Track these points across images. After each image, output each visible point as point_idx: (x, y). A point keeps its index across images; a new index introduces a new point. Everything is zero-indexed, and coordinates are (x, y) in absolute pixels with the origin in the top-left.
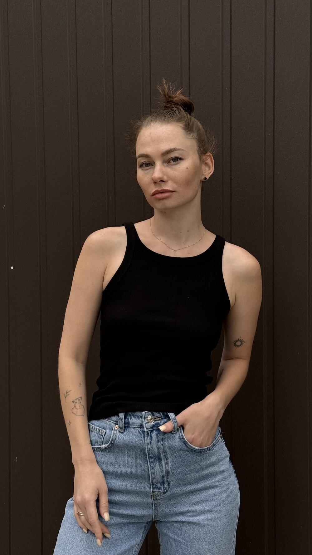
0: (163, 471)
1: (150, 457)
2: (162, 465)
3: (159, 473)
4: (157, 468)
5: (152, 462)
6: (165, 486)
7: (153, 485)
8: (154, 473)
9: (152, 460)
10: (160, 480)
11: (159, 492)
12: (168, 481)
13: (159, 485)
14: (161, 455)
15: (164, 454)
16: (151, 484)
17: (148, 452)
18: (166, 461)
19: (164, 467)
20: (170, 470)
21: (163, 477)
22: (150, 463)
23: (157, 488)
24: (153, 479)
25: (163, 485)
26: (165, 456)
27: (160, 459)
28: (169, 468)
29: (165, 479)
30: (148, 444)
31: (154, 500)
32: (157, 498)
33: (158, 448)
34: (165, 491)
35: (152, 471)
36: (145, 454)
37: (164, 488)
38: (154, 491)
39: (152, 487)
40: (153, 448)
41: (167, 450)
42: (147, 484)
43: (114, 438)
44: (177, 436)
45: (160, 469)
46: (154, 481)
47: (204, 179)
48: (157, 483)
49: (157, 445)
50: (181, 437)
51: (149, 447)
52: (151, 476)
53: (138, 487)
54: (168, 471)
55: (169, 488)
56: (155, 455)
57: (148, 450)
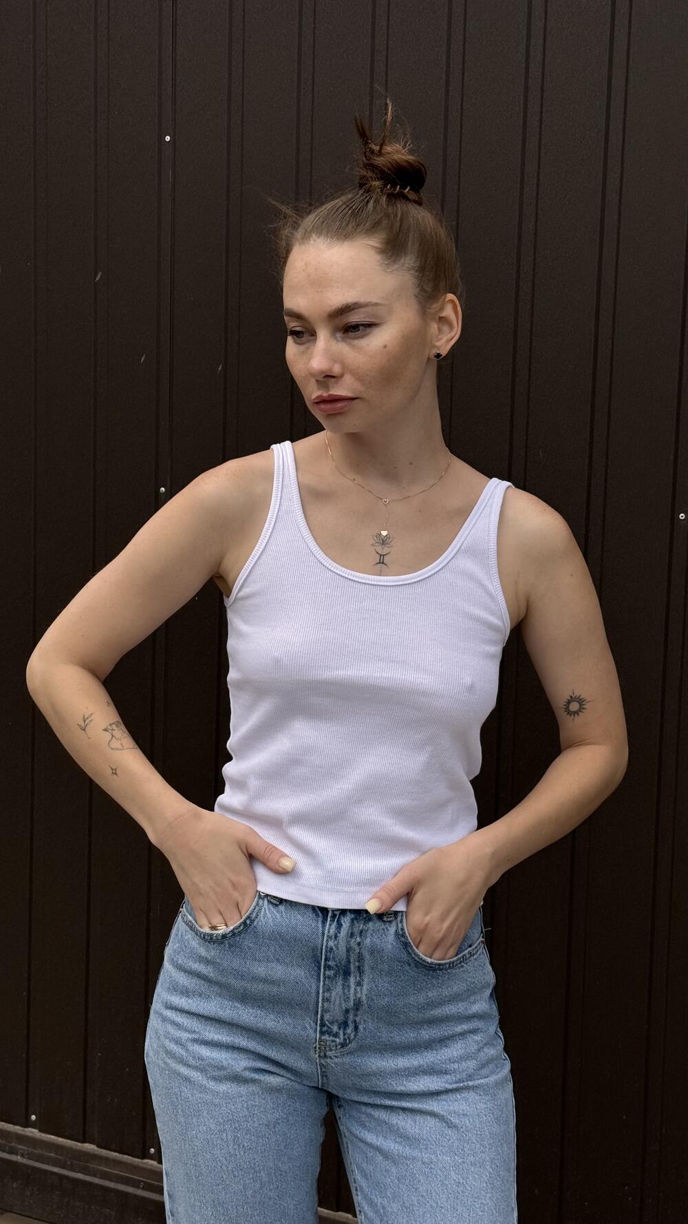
1: (329, 966)
2: (349, 986)
11: (333, 1041)
12: (355, 1021)
19: (352, 992)
20: (364, 998)
23: (330, 1033)
24: (325, 1011)
25: (345, 1029)
28: (364, 994)
30: (330, 937)
31: (319, 1056)
32: (329, 1053)
33: (348, 950)
34: (348, 1041)
35: (327, 995)
36: (316, 959)
37: (344, 1034)
38: (323, 1038)
39: (321, 1029)
40: (338, 949)
41: (367, 956)
42: (308, 1023)
43: (254, 914)
44: (392, 930)
45: (344, 993)
46: (327, 1017)
47: (435, 356)
48: (332, 1023)
49: (348, 942)
50: (401, 932)
51: (331, 943)
52: (323, 1004)
53: (289, 1024)
54: (359, 1001)
55: (355, 1036)
56: (340, 963)
57: (326, 951)
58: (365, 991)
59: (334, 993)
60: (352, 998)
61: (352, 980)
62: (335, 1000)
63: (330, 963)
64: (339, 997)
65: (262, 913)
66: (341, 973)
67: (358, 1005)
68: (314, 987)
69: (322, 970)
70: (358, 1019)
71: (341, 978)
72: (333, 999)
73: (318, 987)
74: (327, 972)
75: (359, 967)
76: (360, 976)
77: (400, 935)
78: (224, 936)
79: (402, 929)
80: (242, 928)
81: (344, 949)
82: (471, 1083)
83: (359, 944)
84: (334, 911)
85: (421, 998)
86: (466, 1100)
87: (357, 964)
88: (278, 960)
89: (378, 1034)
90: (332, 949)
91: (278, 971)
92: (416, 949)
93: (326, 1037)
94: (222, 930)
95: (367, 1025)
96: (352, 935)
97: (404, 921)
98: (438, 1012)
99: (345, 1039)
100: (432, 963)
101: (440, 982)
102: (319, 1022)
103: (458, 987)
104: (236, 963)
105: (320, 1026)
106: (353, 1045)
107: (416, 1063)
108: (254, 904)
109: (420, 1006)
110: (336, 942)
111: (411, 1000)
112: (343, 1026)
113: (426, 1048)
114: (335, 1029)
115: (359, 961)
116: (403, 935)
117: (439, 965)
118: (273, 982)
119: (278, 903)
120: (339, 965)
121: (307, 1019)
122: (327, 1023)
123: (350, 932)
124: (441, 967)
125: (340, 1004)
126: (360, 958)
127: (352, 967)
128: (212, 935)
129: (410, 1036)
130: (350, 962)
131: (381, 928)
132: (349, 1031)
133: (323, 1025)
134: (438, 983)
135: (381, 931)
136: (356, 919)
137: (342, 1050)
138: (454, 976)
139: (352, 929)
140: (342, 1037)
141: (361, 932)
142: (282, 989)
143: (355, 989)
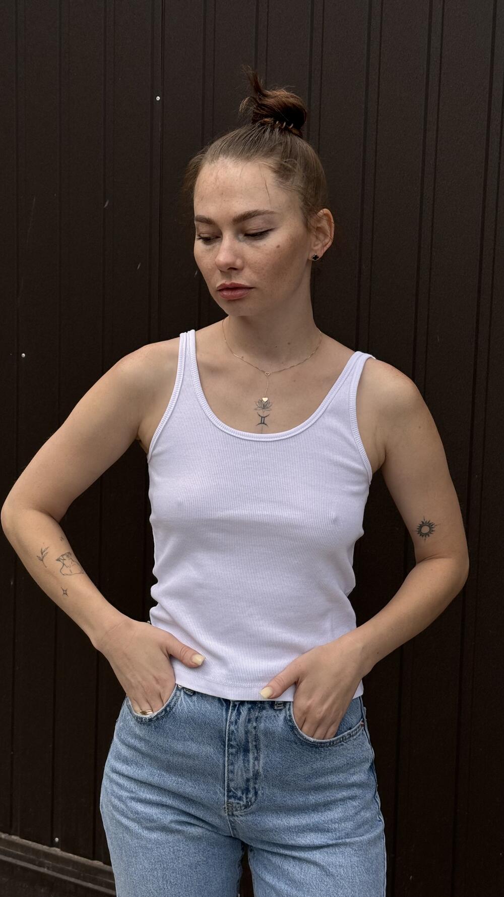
0: (248, 770)
1: (231, 745)
2: (248, 761)
3: (242, 772)
4: (239, 764)
5: (232, 754)
8: (233, 772)
9: (233, 751)
10: (243, 785)
11: (238, 804)
12: (255, 788)
17: (229, 737)
18: (256, 755)
19: (251, 764)
20: (261, 770)
21: (248, 780)
22: (229, 754)
23: (235, 797)
24: (230, 780)
25: (247, 793)
27: (246, 751)
28: (260, 767)
29: (251, 784)
30: (231, 723)
31: (228, 815)
32: (235, 813)
33: (247, 732)
34: (250, 803)
35: (231, 768)
36: (222, 739)
37: (247, 798)
38: (229, 801)
39: (228, 794)
40: (238, 731)
41: (262, 737)
42: (219, 788)
43: (173, 703)
44: (282, 716)
45: (245, 766)
46: (232, 784)
47: (313, 258)
48: (236, 789)
49: (246, 727)
50: (289, 718)
51: (232, 728)
52: (228, 775)
53: (203, 790)
54: (257, 772)
55: (255, 800)
56: (240, 743)
57: (229, 733)
58: (262, 765)
59: (236, 767)
60: (251, 771)
61: (251, 756)
62: (238, 772)
63: (232, 743)
64: (240, 770)
65: (179, 702)
66: (242, 751)
67: (256, 775)
68: (221, 761)
69: (226, 748)
70: (257, 786)
71: (242, 754)
72: (236, 771)
73: (224, 761)
74: (231, 750)
75: (256, 746)
76: (257, 753)
77: (288, 720)
78: (150, 720)
79: (290, 716)
80: (163, 714)
81: (243, 732)
82: (348, 840)
83: (255, 728)
84: (234, 702)
85: (307, 770)
86: (343, 853)
87: (254, 743)
88: (192, 739)
89: (274, 798)
90: (233, 731)
91: (193, 748)
92: (300, 731)
93: (232, 800)
94: (150, 714)
95: (265, 791)
96: (249, 721)
97: (292, 709)
98: (322, 781)
99: (247, 802)
100: (314, 742)
101: (323, 756)
102: (226, 789)
103: (338, 761)
104: (161, 741)
105: (227, 792)
106: (254, 806)
107: (304, 822)
108: (173, 694)
109: (306, 776)
110: (236, 727)
111: (299, 771)
112: (245, 792)
113: (313, 810)
114: (239, 794)
115: (256, 741)
116: (291, 721)
117: (321, 743)
118: (189, 757)
119: (192, 694)
120: (239, 744)
121: (218, 786)
122: (232, 789)
123: (247, 718)
124: (323, 745)
125: (242, 775)
126: (256, 739)
127: (250, 745)
128: (142, 718)
129: (300, 799)
130: (248, 742)
131: (272, 715)
132: (250, 796)
133: (229, 791)
134: (321, 758)
135: (273, 718)
136: (252, 708)
137: (245, 810)
138: (335, 752)
139: (249, 716)
140: (245, 801)
141: (257, 718)
142: (197, 762)
143: (254, 763)
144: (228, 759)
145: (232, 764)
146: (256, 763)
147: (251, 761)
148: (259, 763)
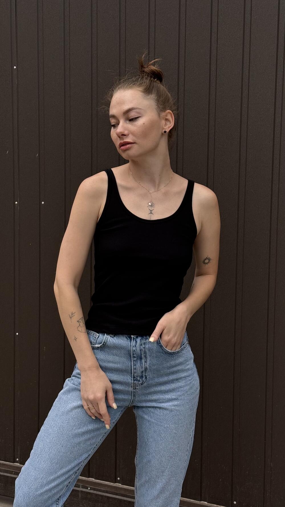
0: (142, 367)
1: (134, 356)
2: (142, 363)
3: (140, 369)
4: (138, 365)
5: (135, 360)
6: (143, 379)
7: (134, 377)
8: (135, 369)
9: (135, 359)
10: (140, 374)
11: (138, 383)
12: (145, 375)
13: (139, 378)
14: (143, 356)
15: (144, 355)
16: (133, 377)
17: (133, 353)
18: (145, 360)
19: (143, 365)
20: (148, 367)
21: (142, 372)
22: (133, 361)
23: (137, 380)
24: (134, 373)
25: (142, 378)
26: (145, 356)
27: (141, 359)
28: (147, 365)
29: (144, 374)
30: (134, 346)
31: (133, 389)
32: (137, 387)
33: (141, 350)
34: (143, 383)
35: (135, 367)
36: (129, 355)
38: (134, 382)
39: (133, 379)
40: (137, 350)
41: (148, 352)
43: (106, 341)
45: (141, 365)
46: (135, 375)
47: (164, 132)
49: (140, 347)
51: (134, 349)
52: (133, 370)
53: (122, 378)
55: (146, 381)
56: (138, 355)
57: (133, 351)
58: (148, 364)
60: (144, 367)
61: (143, 361)
64: (139, 367)
65: (108, 340)
67: (146, 369)
68: (130, 364)
69: (132, 359)
71: (139, 360)
72: (137, 368)
76: (146, 359)
78: (98, 347)
80: (103, 345)
81: (139, 350)
83: (144, 348)
85: (168, 365)
89: (154, 379)
95: (150, 376)
96: (141, 345)
100: (171, 352)
103: (181, 360)
106: (145, 384)
109: (168, 368)
110: (136, 348)
119: (113, 336)
121: (128, 376)
122: (136, 377)
124: (175, 353)
128: (94, 347)
130: (141, 354)
134: (174, 359)
137: (141, 386)
138: (179, 356)
140: (141, 381)
141: (144, 343)
143: (145, 364)
144: (133, 363)
145: (135, 365)
146: (146, 363)
147: (143, 363)
148: (147, 364)
